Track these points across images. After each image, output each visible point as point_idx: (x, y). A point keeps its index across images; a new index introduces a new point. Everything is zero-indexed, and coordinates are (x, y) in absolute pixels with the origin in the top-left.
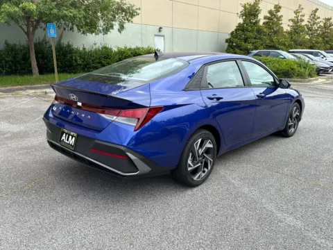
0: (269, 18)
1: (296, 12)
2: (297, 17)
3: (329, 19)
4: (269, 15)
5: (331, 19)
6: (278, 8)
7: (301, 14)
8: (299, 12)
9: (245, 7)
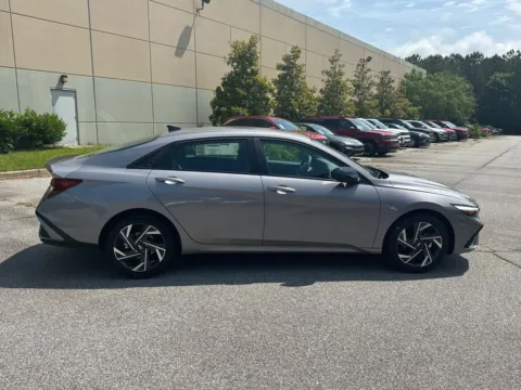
0: (284, 68)
1: (333, 61)
2: (334, 68)
3: (386, 73)
4: (284, 63)
5: (389, 72)
6: (296, 53)
7: (339, 63)
8: (337, 61)
9: (235, 47)
